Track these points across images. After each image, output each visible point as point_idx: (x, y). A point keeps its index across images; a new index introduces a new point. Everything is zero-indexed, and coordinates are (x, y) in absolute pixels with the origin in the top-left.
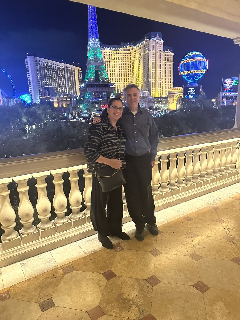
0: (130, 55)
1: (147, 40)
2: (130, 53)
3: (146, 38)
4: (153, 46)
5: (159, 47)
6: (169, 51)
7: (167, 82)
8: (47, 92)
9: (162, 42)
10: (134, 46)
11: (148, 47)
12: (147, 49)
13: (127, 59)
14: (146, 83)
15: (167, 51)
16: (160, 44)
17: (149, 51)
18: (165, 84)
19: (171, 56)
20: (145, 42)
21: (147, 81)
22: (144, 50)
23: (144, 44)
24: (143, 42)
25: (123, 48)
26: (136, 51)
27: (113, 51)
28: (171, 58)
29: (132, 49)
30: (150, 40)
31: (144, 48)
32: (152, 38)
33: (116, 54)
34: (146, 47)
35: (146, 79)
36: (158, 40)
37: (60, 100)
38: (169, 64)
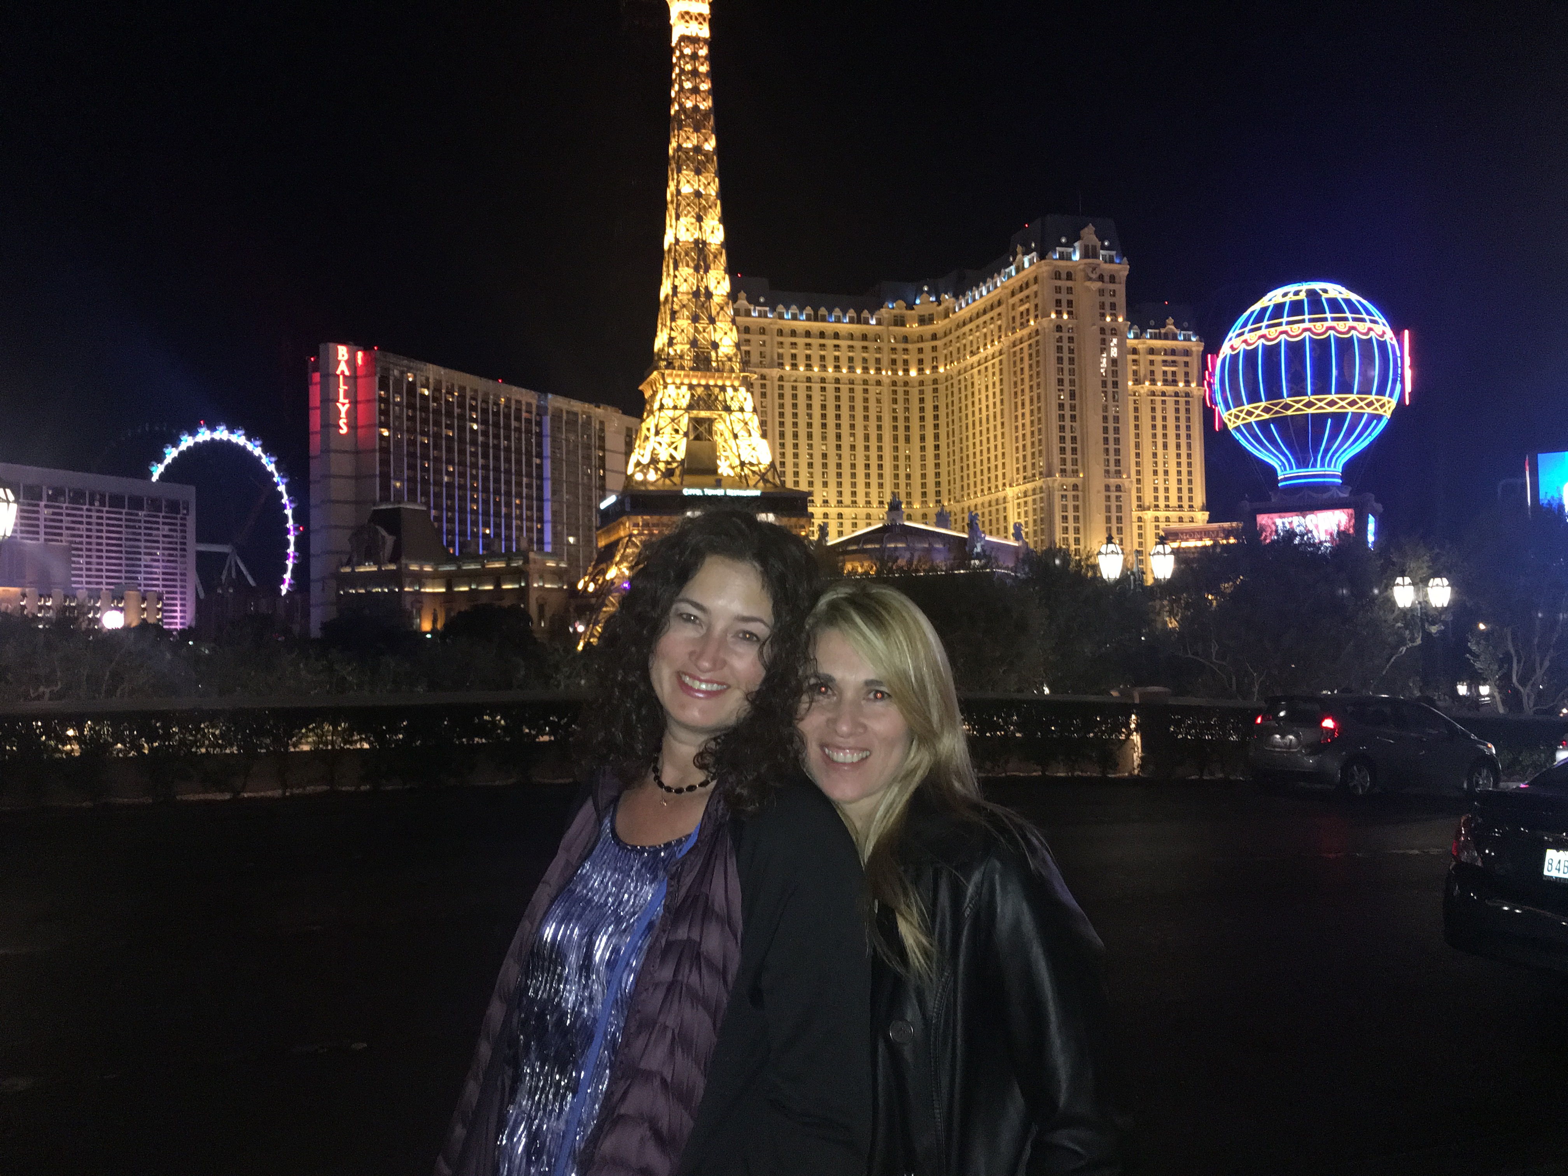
0: (934, 349)
1: (1026, 260)
2: (934, 337)
3: (1019, 248)
4: (1064, 291)
5: (1102, 299)
6: (1173, 327)
7: (1167, 506)
8: (383, 537)
9: (1122, 268)
10: (956, 296)
11: (1032, 296)
12: (1028, 310)
13: (913, 373)
14: (1022, 505)
15: (1163, 331)
16: (1107, 279)
17: (1042, 318)
18: (1157, 514)
19: (1186, 359)
20: (1018, 271)
21: (1030, 493)
22: (1014, 318)
23: (1011, 281)
24: (1007, 270)
25: (893, 308)
26: (964, 324)
27: (829, 327)
28: (1187, 369)
29: (947, 316)
30: (1042, 257)
31: (1013, 305)
32: (1058, 248)
33: (850, 343)
34: (1021, 300)
35: (1025, 478)
36: (1096, 256)
37: (459, 586)
38: (1177, 402)
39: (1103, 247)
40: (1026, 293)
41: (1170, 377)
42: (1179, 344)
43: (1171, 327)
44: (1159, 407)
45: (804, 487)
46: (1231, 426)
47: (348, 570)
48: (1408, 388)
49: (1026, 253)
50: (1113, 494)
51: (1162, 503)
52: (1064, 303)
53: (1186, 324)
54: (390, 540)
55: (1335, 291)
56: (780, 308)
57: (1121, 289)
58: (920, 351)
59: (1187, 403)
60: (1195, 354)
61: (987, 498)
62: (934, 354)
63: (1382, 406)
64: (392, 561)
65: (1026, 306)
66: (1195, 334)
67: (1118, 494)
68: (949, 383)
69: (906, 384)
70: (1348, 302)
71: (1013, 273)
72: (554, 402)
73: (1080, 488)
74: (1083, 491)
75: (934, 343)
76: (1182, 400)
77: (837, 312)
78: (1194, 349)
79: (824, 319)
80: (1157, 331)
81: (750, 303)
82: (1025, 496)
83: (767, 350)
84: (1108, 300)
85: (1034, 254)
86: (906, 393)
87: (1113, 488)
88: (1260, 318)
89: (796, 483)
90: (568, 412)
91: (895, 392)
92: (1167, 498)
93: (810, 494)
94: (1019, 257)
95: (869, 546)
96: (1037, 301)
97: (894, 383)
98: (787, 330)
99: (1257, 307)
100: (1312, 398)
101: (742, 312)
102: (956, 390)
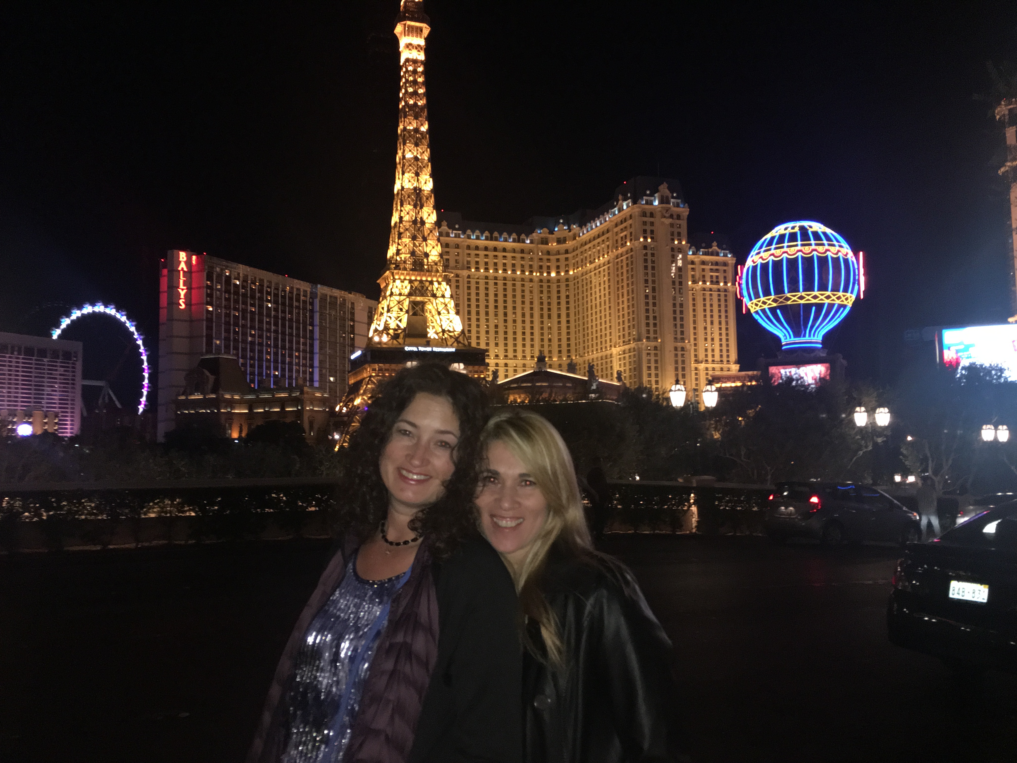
0: (567, 259)
1: (625, 204)
2: (567, 252)
3: (620, 197)
4: (648, 224)
5: (673, 230)
6: (716, 248)
7: (713, 361)
8: (207, 376)
9: (684, 211)
10: (581, 226)
11: (629, 227)
12: (626, 236)
13: (553, 274)
14: (622, 359)
15: (710, 250)
16: (675, 217)
17: (635, 241)
18: (707, 365)
19: (725, 268)
20: (619, 211)
21: (627, 351)
22: (617, 241)
23: (615, 217)
24: (613, 210)
25: (540, 233)
26: (586, 244)
27: (500, 244)
28: (725, 275)
29: (575, 239)
30: (635, 202)
31: (617, 232)
32: (644, 197)
33: (513, 255)
34: (622, 229)
35: (624, 342)
36: (669, 203)
37: (257, 408)
38: (719, 295)
39: (673, 197)
40: (624, 225)
41: (714, 280)
42: (720, 258)
43: (715, 248)
44: (708, 298)
45: (483, 346)
46: (752, 311)
47: (183, 398)
48: (863, 288)
49: (625, 200)
50: (680, 353)
51: (710, 359)
52: (648, 232)
53: (724, 246)
54: (212, 378)
55: (817, 227)
56: (469, 232)
57: (684, 223)
58: (558, 260)
59: (726, 296)
60: (730, 265)
61: (600, 355)
62: (567, 263)
63: (847, 299)
64: (212, 392)
65: (625, 233)
66: (730, 253)
67: (683, 352)
68: (576, 281)
69: (549, 281)
70: (825, 234)
71: (617, 212)
72: (322, 289)
73: (659, 348)
74: (661, 350)
75: (567, 256)
76: (722, 294)
77: (505, 235)
78: (730, 262)
79: (496, 240)
80: (707, 250)
81: (449, 228)
82: (624, 354)
83: (460, 258)
84: (676, 230)
85: (630, 200)
86: (549, 287)
87: (679, 349)
88: (770, 243)
89: (478, 344)
90: (331, 297)
91: (541, 286)
92: (713, 356)
93: (487, 351)
94: (620, 202)
95: (525, 385)
96: (631, 230)
97: (541, 281)
98: (473, 246)
99: (768, 236)
100: (803, 294)
101: (444, 234)
102: (580, 285)
